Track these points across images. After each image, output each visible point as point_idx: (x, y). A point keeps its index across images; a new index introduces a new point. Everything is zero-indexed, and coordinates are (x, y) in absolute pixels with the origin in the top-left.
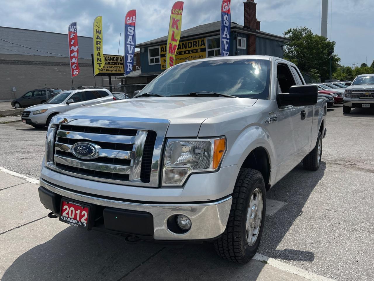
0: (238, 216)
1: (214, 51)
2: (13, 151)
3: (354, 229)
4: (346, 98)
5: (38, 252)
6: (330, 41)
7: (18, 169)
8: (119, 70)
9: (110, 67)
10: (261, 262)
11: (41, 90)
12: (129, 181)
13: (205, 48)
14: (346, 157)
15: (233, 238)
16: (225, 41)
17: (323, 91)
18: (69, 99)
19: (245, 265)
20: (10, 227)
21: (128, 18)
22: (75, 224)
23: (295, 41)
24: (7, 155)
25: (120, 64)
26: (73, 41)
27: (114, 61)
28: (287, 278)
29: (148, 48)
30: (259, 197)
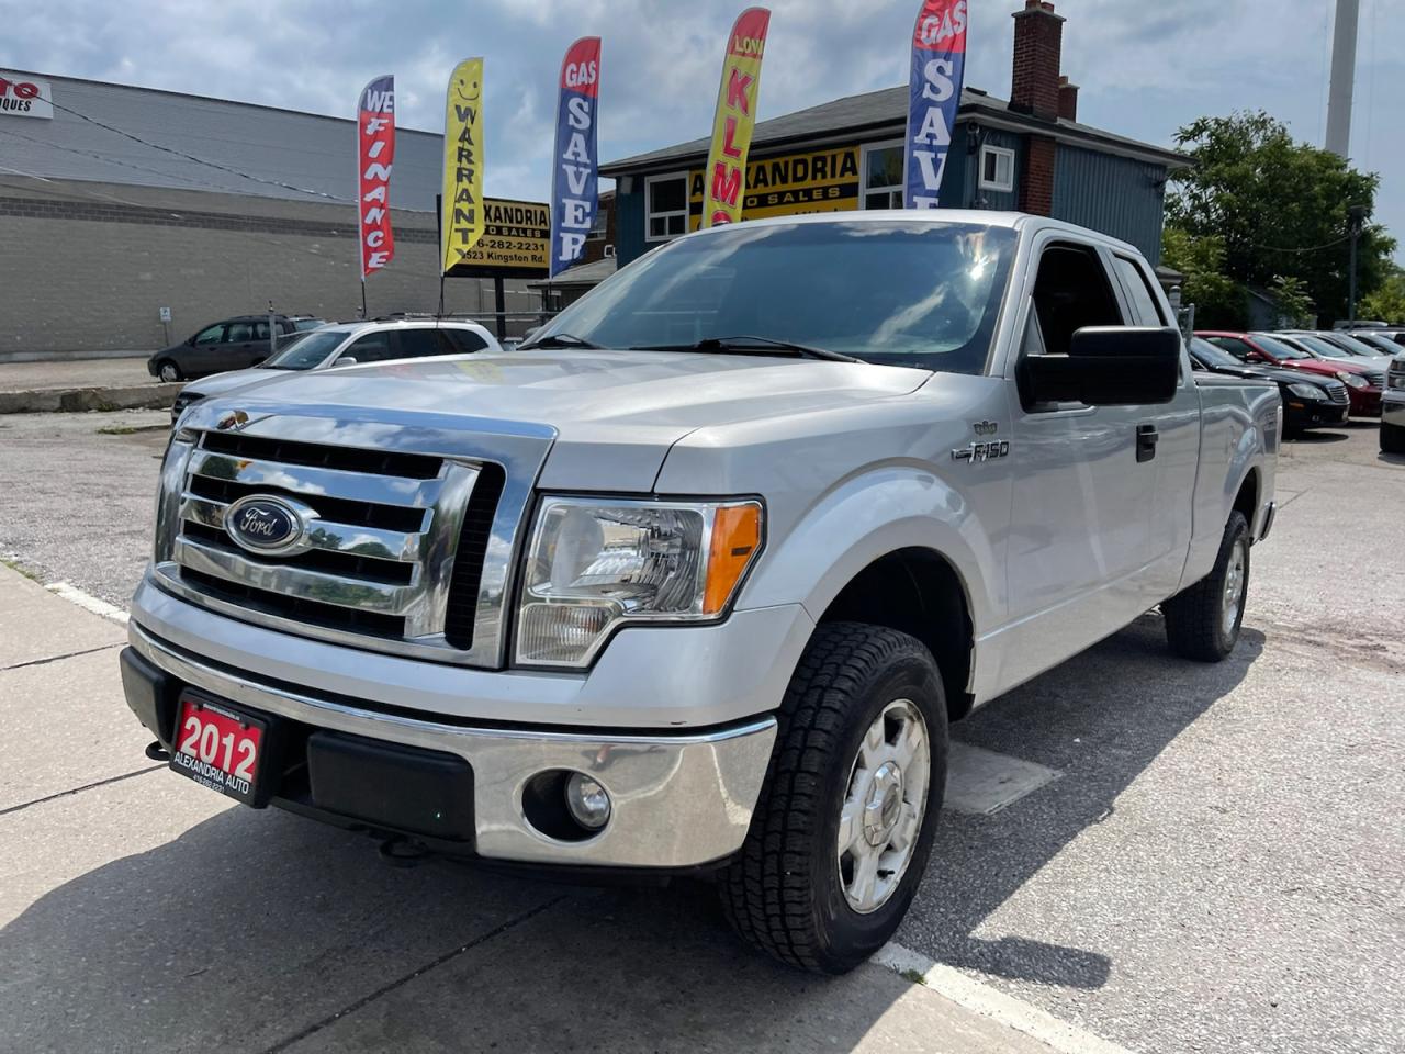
0: (804, 794)
1: (888, 194)
2: (117, 530)
3: (1297, 886)
4: (1391, 393)
5: (120, 880)
6: (1359, 173)
7: (121, 593)
8: (534, 257)
9: (501, 244)
10: (899, 978)
11: (255, 318)
12: (404, 640)
13: (856, 185)
14: (1350, 618)
15: (782, 875)
16: (925, 158)
17: (1311, 363)
18: (343, 355)
19: (837, 982)
20: (44, 789)
21: (573, 66)
22: (217, 782)
23: (1220, 166)
24: (95, 543)
25: (538, 234)
26: (378, 146)
27: (518, 222)
28: (981, 1041)
29: (646, 178)
30: (915, 736)
